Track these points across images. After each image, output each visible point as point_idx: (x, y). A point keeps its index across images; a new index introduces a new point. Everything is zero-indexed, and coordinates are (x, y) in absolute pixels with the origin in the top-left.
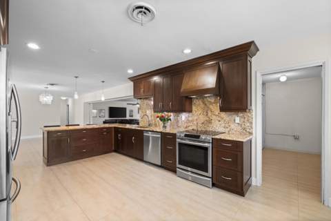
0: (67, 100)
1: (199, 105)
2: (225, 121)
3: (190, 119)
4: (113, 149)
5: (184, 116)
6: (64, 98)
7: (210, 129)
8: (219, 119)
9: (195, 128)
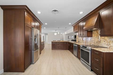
0: (62, 34)
1: (95, 33)
2: (107, 41)
3: (92, 40)
4: (68, 49)
5: (89, 39)
6: (62, 33)
7: (100, 45)
8: (104, 40)
9: (93, 44)
